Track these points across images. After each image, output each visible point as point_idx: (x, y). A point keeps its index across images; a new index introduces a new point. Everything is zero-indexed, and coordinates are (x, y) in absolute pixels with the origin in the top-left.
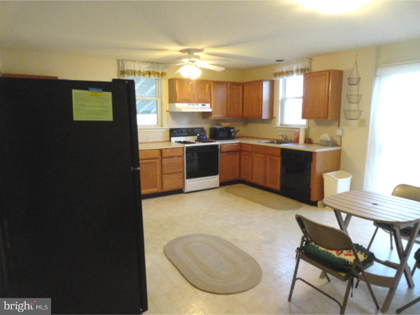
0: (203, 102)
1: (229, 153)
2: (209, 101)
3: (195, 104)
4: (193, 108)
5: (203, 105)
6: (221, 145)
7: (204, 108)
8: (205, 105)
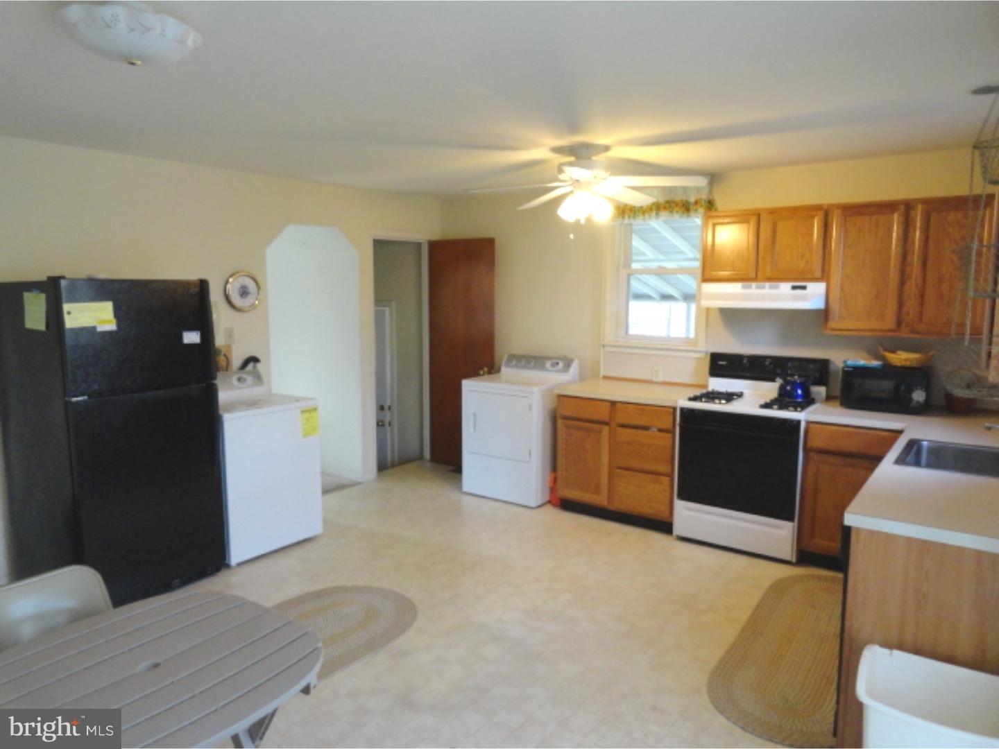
0: (799, 278)
1: (849, 460)
2: (818, 274)
3: (767, 284)
4: (762, 298)
5: (794, 288)
6: (808, 423)
7: (795, 298)
8: (804, 288)
